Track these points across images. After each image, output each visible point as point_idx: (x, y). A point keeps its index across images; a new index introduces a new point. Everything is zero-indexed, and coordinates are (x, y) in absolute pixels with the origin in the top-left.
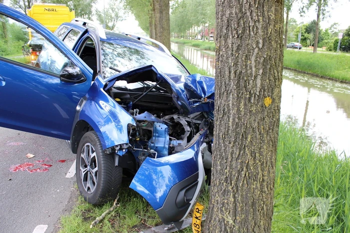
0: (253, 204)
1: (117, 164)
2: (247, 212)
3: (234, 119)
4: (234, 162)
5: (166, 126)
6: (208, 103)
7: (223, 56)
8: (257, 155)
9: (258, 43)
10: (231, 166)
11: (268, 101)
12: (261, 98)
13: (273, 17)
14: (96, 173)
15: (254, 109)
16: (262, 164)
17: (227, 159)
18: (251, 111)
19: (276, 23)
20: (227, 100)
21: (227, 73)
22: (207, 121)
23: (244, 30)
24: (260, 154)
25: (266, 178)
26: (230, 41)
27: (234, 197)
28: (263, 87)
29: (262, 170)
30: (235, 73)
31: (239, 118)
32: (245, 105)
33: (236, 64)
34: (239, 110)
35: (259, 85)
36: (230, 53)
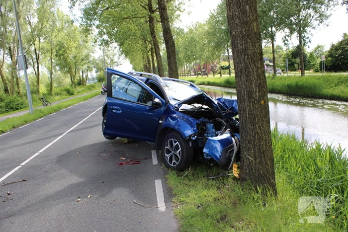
0: (263, 152)
1: (191, 145)
2: (261, 157)
3: (248, 112)
4: (251, 133)
5: (212, 125)
6: (230, 113)
7: (240, 85)
8: (261, 127)
9: (255, 77)
10: (250, 135)
11: (262, 102)
12: (259, 101)
13: (259, 66)
14: (180, 152)
15: (257, 106)
16: (264, 132)
17: (248, 132)
18: (255, 108)
19: (261, 68)
20: (244, 104)
21: (243, 92)
22: (230, 124)
23: (248, 73)
24: (263, 127)
25: (267, 139)
26: (243, 78)
27: (253, 150)
28: (259, 96)
29: (265, 135)
30: (247, 91)
31: (251, 111)
32: (253, 105)
33: (246, 88)
34: (250, 108)
35: (257, 95)
36: (243, 83)
